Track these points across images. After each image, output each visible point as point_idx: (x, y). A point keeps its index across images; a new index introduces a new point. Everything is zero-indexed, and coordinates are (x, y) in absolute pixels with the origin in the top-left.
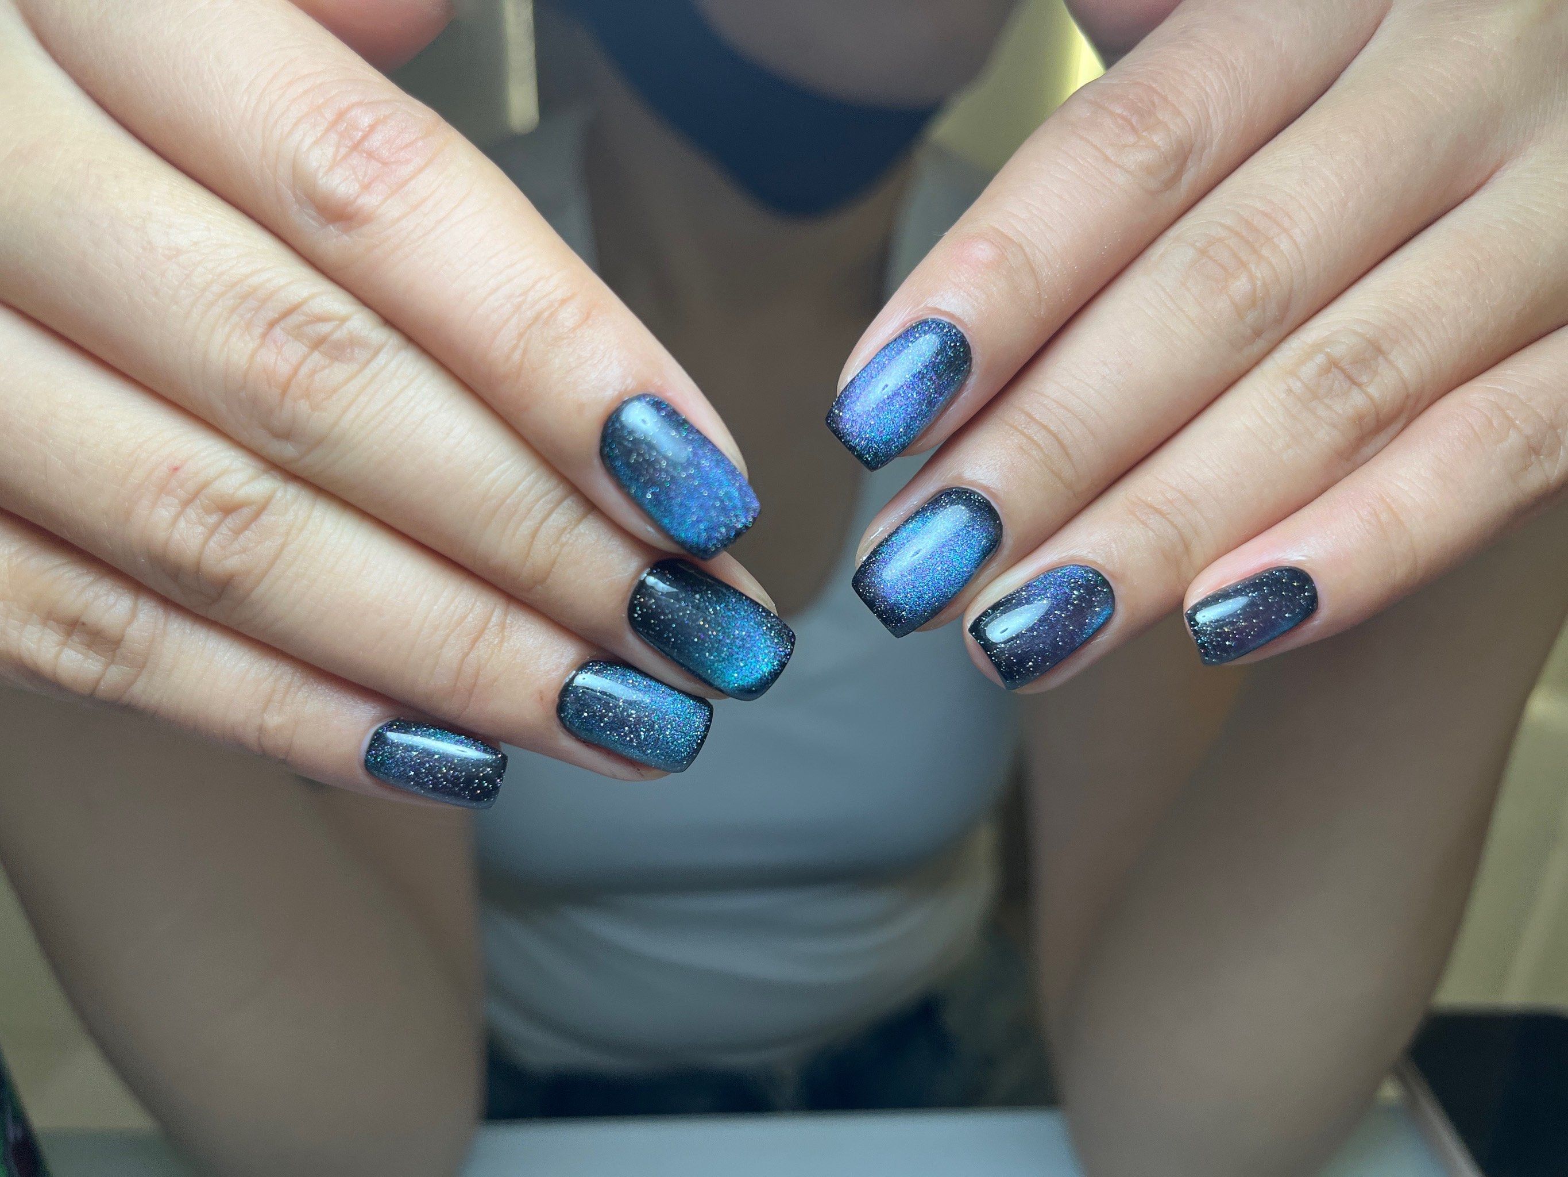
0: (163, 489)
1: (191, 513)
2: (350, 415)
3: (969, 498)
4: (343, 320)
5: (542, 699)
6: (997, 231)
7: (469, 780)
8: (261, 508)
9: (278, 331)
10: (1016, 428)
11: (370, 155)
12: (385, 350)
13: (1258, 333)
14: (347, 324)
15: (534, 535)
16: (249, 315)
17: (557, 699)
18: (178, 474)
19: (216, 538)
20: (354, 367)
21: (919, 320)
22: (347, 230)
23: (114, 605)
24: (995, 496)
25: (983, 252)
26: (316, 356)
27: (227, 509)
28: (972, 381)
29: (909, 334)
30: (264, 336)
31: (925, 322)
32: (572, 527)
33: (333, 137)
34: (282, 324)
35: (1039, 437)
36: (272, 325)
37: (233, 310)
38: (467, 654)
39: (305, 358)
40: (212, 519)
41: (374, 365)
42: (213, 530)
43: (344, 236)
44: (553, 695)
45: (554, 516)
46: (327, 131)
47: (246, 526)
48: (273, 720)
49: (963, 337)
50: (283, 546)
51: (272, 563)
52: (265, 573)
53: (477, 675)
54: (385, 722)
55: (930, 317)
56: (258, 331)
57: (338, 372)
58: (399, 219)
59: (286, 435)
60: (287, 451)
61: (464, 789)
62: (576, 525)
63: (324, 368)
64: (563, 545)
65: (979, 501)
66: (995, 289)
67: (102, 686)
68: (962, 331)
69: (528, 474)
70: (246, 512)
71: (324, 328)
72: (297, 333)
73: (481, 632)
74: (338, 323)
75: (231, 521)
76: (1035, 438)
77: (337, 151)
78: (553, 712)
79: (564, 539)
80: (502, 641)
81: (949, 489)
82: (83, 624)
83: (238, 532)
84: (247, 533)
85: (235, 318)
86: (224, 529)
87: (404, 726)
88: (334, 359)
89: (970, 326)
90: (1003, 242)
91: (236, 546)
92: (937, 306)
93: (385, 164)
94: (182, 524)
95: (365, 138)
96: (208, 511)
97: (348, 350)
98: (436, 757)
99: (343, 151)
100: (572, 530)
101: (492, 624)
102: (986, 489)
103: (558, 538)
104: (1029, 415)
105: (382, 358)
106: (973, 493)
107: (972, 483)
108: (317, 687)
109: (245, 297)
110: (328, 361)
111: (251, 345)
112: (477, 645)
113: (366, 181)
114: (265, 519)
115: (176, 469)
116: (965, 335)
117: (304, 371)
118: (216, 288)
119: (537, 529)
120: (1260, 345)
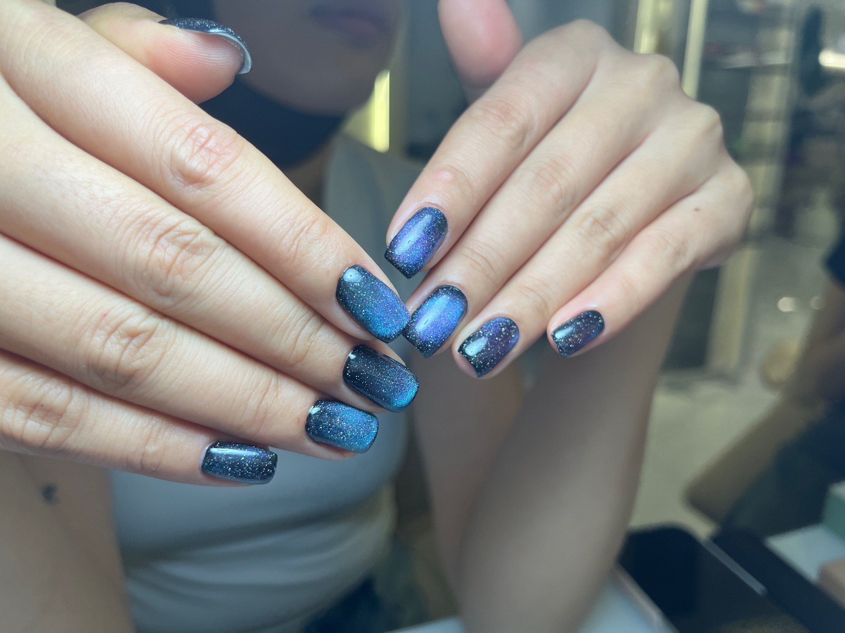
0: (97, 326)
1: (113, 338)
2: (204, 282)
3: (452, 290)
4: (197, 234)
5: (299, 421)
6: (451, 166)
7: (260, 469)
8: (151, 333)
9: (163, 241)
10: (467, 256)
11: (210, 150)
12: (219, 248)
13: (564, 209)
14: (199, 236)
15: (297, 338)
16: (147, 233)
17: (306, 421)
18: (106, 317)
19: (127, 351)
20: (203, 257)
21: (422, 208)
22: (200, 188)
23: (61, 393)
24: (463, 288)
25: (447, 176)
26: (184, 252)
27: (133, 335)
28: (448, 235)
29: (419, 214)
30: (156, 243)
31: (425, 209)
32: (315, 332)
33: (190, 141)
34: (166, 236)
35: (479, 260)
36: (160, 237)
37: (139, 230)
38: (261, 402)
39: (179, 254)
40: (125, 341)
41: (214, 256)
42: (125, 347)
43: (199, 191)
44: (304, 420)
45: (306, 328)
46: (187, 138)
47: (143, 344)
48: (151, 448)
49: (443, 215)
50: (163, 355)
51: (158, 364)
52: (155, 368)
53: (266, 413)
54: (212, 443)
55: (427, 206)
56: (152, 241)
57: (197, 260)
58: (228, 182)
59: (167, 294)
60: (167, 302)
61: (257, 474)
62: (317, 331)
63: (188, 258)
64: (311, 342)
65: (457, 291)
66: (455, 193)
67: (51, 440)
68: (443, 212)
69: (294, 308)
70: (143, 336)
71: (187, 238)
72: (173, 241)
73: (267, 389)
74: (194, 235)
75: (135, 341)
76: (477, 261)
77: (193, 148)
78: (304, 429)
79: (312, 339)
80: (277, 394)
81: (442, 286)
82: (42, 405)
83: (138, 347)
84: (144, 347)
85: (140, 234)
86: (131, 346)
87: (223, 444)
88: (193, 253)
89: (446, 210)
90: (454, 171)
91: (138, 355)
92: (430, 201)
93: (219, 155)
94: (108, 344)
95: (206, 142)
96: (123, 337)
97: (201, 249)
98: (243, 458)
99: (196, 148)
100: (316, 334)
101: (272, 386)
102: (458, 284)
103: (309, 338)
104: (472, 250)
105: (217, 253)
106: (453, 287)
107: (452, 283)
108: (175, 428)
109: (145, 223)
110: (190, 255)
111: (150, 248)
112: (266, 397)
113: (211, 163)
114: (153, 339)
115: (105, 315)
116: (445, 214)
117: (179, 259)
118: (130, 219)
119: (299, 334)
120: (565, 214)
